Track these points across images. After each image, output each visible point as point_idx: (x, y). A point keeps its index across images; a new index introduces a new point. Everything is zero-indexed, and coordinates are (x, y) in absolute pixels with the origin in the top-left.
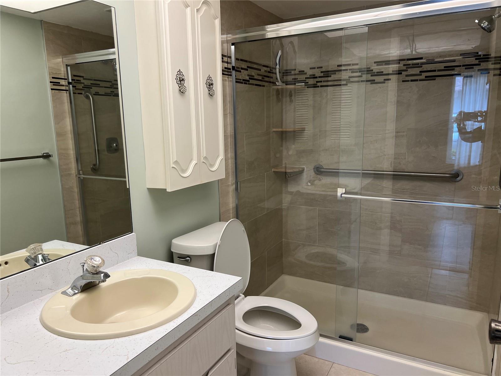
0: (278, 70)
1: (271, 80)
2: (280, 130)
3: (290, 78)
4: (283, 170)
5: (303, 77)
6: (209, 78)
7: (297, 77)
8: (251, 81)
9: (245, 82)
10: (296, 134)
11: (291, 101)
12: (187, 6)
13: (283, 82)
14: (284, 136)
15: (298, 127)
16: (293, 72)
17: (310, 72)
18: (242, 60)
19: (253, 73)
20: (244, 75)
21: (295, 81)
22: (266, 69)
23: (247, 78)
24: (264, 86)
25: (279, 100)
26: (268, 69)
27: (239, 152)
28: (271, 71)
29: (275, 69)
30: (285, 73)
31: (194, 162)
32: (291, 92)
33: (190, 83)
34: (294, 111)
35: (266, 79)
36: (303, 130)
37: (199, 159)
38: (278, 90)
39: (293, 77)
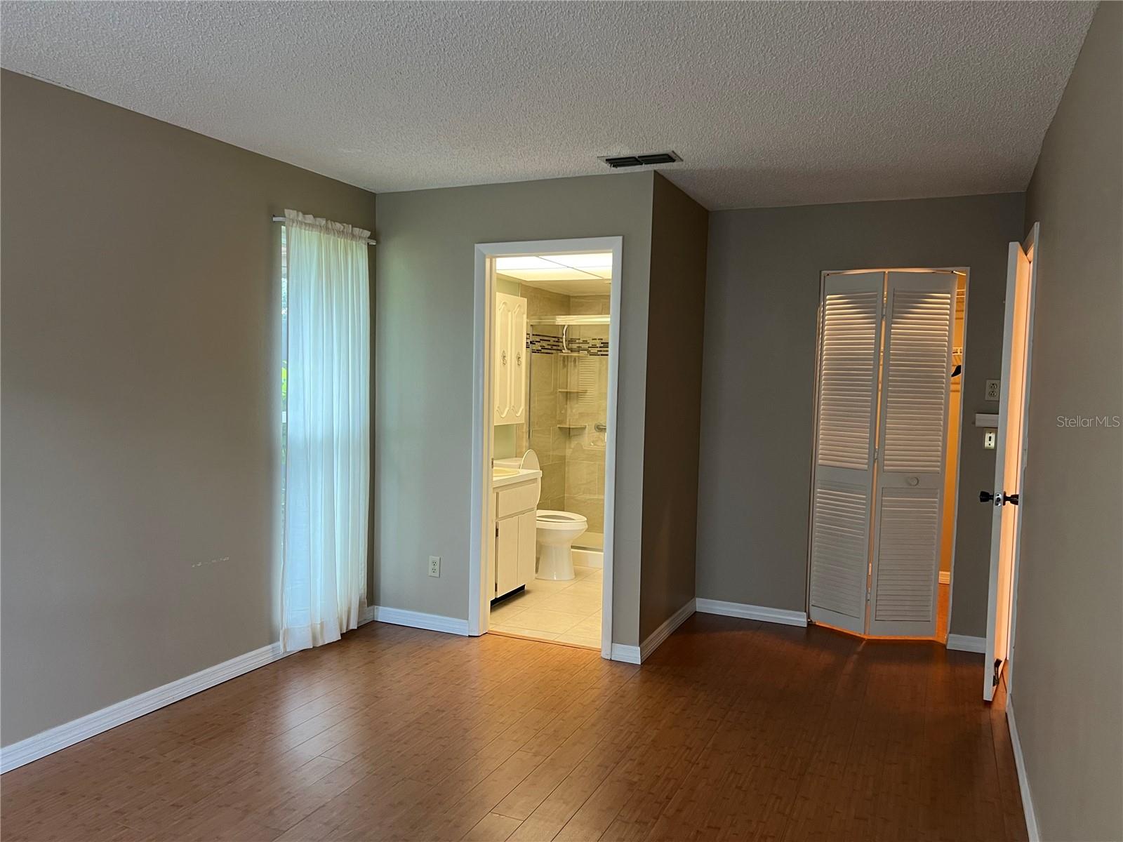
0: (564, 340)
1: (559, 348)
2: (566, 390)
3: (575, 346)
4: (568, 426)
5: (586, 346)
6: (519, 353)
7: (580, 345)
8: (543, 351)
9: (538, 351)
10: (578, 395)
11: (575, 366)
12: (509, 311)
13: (568, 349)
14: (568, 395)
15: (581, 389)
16: (577, 341)
17: (591, 343)
18: (536, 335)
19: (544, 344)
20: (537, 346)
21: (579, 349)
22: (554, 339)
23: (540, 348)
24: (552, 353)
25: (565, 366)
26: (556, 340)
27: (532, 406)
28: (559, 340)
29: (562, 338)
30: (571, 341)
31: (508, 409)
32: (575, 359)
33: (508, 358)
34: (578, 375)
35: (555, 348)
36: (585, 392)
37: (510, 408)
38: (564, 357)
39: (578, 345)
